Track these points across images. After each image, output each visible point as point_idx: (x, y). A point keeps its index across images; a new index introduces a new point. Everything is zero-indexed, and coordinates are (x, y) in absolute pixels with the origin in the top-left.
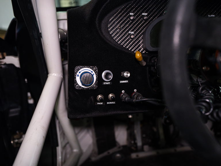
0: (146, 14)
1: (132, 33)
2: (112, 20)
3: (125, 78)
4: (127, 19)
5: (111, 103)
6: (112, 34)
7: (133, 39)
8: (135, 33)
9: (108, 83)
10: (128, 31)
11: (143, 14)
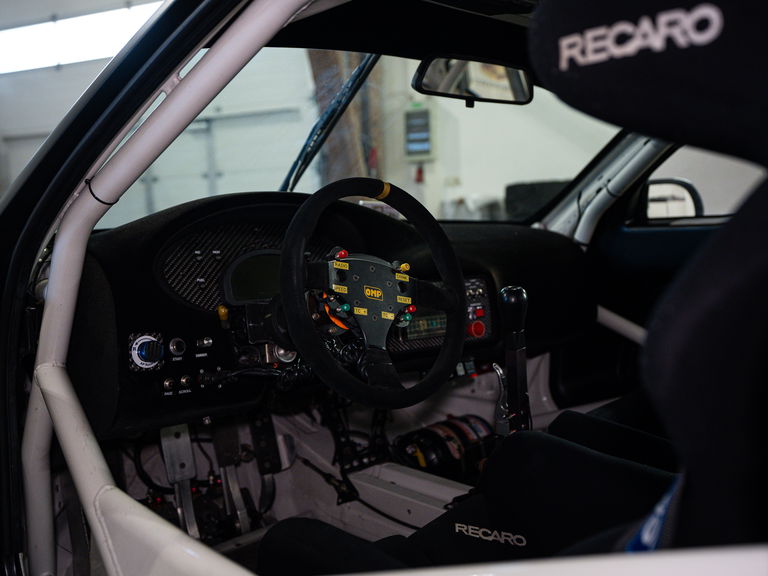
0: (218, 252)
1: (202, 280)
2: (170, 262)
3: (203, 349)
4: (191, 259)
5: (185, 391)
6: (172, 283)
7: (204, 290)
8: (206, 280)
9: (179, 359)
10: (194, 279)
11: (214, 252)
